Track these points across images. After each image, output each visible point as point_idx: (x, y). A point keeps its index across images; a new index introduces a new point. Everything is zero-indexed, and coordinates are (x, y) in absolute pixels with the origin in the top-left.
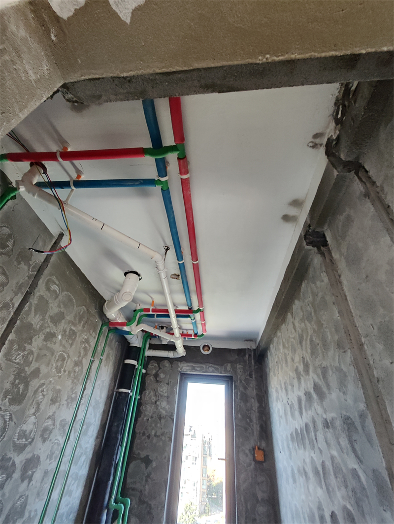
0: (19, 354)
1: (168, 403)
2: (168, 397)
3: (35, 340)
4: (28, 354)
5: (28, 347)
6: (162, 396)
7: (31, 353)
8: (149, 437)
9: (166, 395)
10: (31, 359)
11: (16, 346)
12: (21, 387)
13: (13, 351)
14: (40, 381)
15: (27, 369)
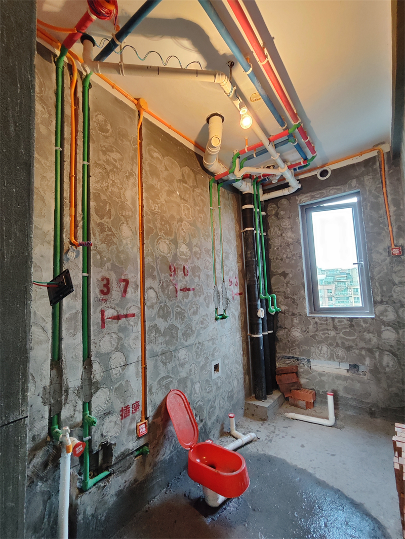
0: (155, 206)
1: (293, 232)
2: (291, 228)
3: (161, 196)
4: (161, 205)
5: (159, 201)
6: (285, 229)
8: (282, 260)
9: (290, 226)
10: (165, 209)
11: (151, 201)
12: (167, 226)
13: (151, 205)
14: (177, 223)
15: (165, 215)
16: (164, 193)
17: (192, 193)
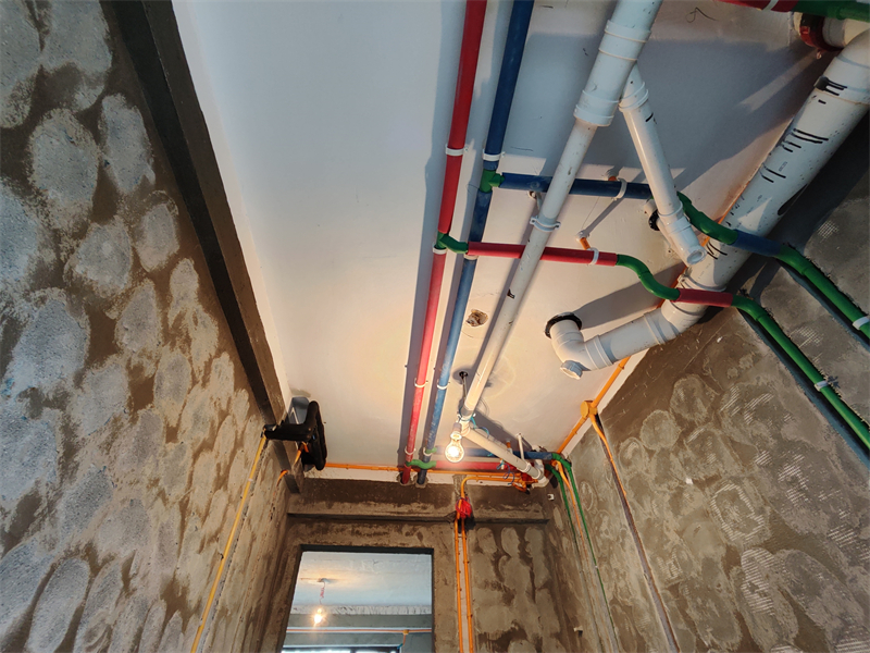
0: (670, 566)
3: (668, 530)
4: (677, 553)
7: (678, 548)
10: (686, 558)
11: (659, 560)
12: (711, 604)
13: (663, 569)
14: (727, 575)
15: (694, 574)
16: (669, 515)
17: (718, 433)
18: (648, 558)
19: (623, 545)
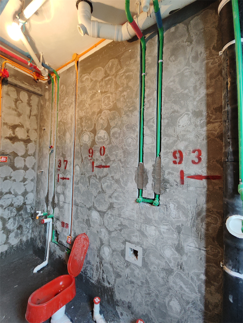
0: (83, 113)
3: (87, 104)
4: (86, 110)
5: (84, 108)
7: (87, 108)
10: (88, 111)
11: (80, 111)
12: (89, 122)
13: (80, 113)
14: (97, 115)
15: (88, 115)
16: (89, 100)
17: (114, 79)
18: (77, 110)
19: (70, 106)
